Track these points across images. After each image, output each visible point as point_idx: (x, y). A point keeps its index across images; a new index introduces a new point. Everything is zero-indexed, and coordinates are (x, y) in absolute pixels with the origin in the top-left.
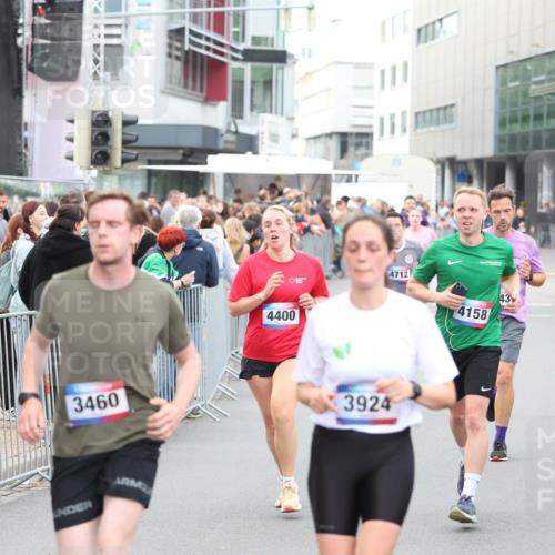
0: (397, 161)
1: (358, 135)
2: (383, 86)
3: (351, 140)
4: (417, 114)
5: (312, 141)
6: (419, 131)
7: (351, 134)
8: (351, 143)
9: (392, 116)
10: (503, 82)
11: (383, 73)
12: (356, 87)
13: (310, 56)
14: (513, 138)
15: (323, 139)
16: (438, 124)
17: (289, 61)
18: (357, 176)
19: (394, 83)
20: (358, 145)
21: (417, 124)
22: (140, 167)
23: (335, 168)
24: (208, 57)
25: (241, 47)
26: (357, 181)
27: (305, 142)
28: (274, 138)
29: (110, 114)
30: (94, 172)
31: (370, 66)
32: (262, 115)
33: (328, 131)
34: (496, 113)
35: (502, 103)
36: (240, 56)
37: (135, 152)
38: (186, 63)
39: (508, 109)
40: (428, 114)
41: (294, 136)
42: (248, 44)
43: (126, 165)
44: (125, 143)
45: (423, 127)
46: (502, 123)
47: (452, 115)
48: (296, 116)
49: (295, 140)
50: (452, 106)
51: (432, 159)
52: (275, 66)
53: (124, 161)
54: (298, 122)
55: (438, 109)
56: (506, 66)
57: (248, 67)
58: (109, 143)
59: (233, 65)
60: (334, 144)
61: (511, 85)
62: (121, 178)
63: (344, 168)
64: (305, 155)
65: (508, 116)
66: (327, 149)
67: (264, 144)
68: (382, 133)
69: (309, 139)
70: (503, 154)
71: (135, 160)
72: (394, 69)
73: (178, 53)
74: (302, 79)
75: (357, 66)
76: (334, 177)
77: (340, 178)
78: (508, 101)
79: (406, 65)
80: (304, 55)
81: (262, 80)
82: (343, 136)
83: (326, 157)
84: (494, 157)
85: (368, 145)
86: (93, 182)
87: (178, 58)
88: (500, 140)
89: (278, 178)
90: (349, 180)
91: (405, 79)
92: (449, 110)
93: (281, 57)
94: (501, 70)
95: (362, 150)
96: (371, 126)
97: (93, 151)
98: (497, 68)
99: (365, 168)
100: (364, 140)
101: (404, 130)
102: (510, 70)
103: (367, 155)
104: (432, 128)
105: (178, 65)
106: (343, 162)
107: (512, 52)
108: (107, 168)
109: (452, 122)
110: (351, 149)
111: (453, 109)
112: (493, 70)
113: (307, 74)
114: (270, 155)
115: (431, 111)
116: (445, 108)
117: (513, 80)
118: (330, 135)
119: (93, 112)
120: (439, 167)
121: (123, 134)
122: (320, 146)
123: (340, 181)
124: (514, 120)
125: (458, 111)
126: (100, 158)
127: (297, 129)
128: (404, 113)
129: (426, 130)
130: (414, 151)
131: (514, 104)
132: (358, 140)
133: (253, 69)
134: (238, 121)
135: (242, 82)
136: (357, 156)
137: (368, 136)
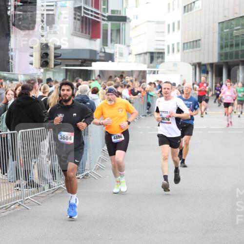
0: (175, 65)
1: (159, 53)
2: (169, 32)
3: (155, 56)
4: (184, 44)
5: (138, 56)
6: (185, 51)
7: (155, 53)
8: (155, 57)
9: (173, 45)
10: (222, 29)
11: (169, 26)
12: (157, 32)
13: (137, 18)
14: (226, 54)
15: (143, 55)
16: (193, 48)
17: (127, 21)
18: (158, 71)
19: (174, 30)
20: (158, 58)
21: (184, 49)
22: (62, 68)
23: (148, 67)
24: (92, 19)
25: (106, 14)
26: (157, 73)
27: (134, 56)
28: (121, 54)
29: (49, 44)
30: (42, 70)
31: (163, 23)
32: (115, 44)
33: (145, 51)
34: (219, 43)
35: (221, 38)
36: (106, 19)
37: (60, 61)
38: (82, 22)
39: (224, 41)
40: (189, 44)
41: (130, 54)
42: (109, 14)
43: (56, 67)
44: (55, 57)
45: (187, 49)
46: (221, 47)
47: (199, 44)
48: (131, 44)
49: (130, 55)
50: (199, 40)
51: (191, 64)
52: (121, 23)
53: (55, 65)
54: (132, 48)
55: (193, 41)
56: (223, 22)
57: (109, 23)
58: (49, 57)
59: (103, 23)
60: (148, 57)
61: (225, 31)
62: (54, 73)
63: (152, 68)
64: (135, 62)
65: (224, 44)
66: (145, 60)
67: (117, 57)
68: (169, 52)
69: (136, 55)
70: (222, 61)
71: (60, 64)
72: (174, 24)
73: (79, 18)
74: (133, 28)
75: (158, 23)
76: (147, 72)
77: (150, 72)
78: (224, 38)
79: (179, 22)
80: (134, 18)
81: (116, 29)
82: (152, 54)
83: (145, 63)
84: (218, 62)
85: (163, 58)
86: (42, 74)
87: (79, 20)
88: (220, 55)
89: (123, 72)
90: (154, 73)
91: (179, 28)
92: (198, 42)
93: (124, 19)
94: (221, 24)
95: (160, 60)
96: (164, 49)
97: (41, 61)
98: (219, 23)
99: (161, 68)
100: (161, 55)
101: (178, 51)
102: (225, 24)
103: (162, 62)
104: (191, 50)
105: (79, 23)
106: (152, 65)
107: (225, 16)
108: (48, 68)
109: (199, 47)
110: (155, 59)
111: (200, 41)
112: (217, 24)
113: (136, 26)
114: (119, 62)
115: (190, 42)
116: (196, 41)
117: (226, 29)
118: (146, 53)
119: (41, 44)
120: (194, 67)
121: (55, 53)
122: (142, 58)
123: (150, 73)
124: (227, 46)
125: (202, 42)
126: (45, 64)
127: (131, 51)
128: (178, 44)
129: (188, 51)
130: (183, 60)
131: (226, 39)
132: (158, 55)
133: (112, 24)
134: (105, 47)
135: (107, 30)
136: (158, 62)
137: (163, 53)
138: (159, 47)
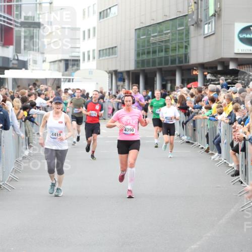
0: (91, 72)
1: (73, 60)
2: (84, 39)
3: (70, 63)
4: (100, 51)
5: (52, 63)
6: (101, 58)
7: (70, 60)
8: (70, 64)
9: (89, 52)
10: (138, 36)
11: (84, 32)
14: (143, 61)
15: (57, 62)
16: (109, 55)
18: (73, 79)
19: (89, 37)
20: (73, 65)
21: (100, 56)
23: (63, 75)
24: (4, 25)
25: (19, 21)
26: (73, 81)
27: (49, 64)
28: (35, 62)
32: (29, 52)
33: (60, 58)
34: (135, 50)
35: (138, 46)
36: (19, 25)
39: (141, 48)
40: (105, 51)
41: (44, 61)
42: (22, 20)
45: (103, 56)
46: (138, 55)
47: (115, 51)
49: (44, 63)
50: (116, 47)
51: (106, 71)
54: (46, 55)
55: (109, 48)
56: (139, 29)
57: (23, 29)
59: (16, 29)
60: (62, 64)
63: (67, 75)
64: (49, 70)
65: (141, 52)
66: (59, 67)
67: (31, 65)
68: (84, 60)
69: (50, 62)
70: (138, 69)
72: (89, 30)
76: (62, 80)
77: (65, 80)
78: (141, 45)
79: (94, 28)
82: (67, 61)
83: (59, 70)
84: (135, 70)
85: (78, 65)
88: (137, 63)
89: (37, 80)
90: (69, 81)
91: (94, 35)
92: (114, 49)
93: (38, 25)
95: (75, 67)
96: (79, 57)
98: (136, 30)
99: (76, 75)
100: (76, 63)
101: (94, 58)
102: (142, 30)
103: (77, 70)
104: (107, 57)
106: (67, 73)
107: (142, 23)
109: (115, 54)
110: (70, 67)
111: (116, 49)
112: (134, 31)
114: (33, 70)
115: (106, 49)
116: (113, 48)
117: (142, 36)
118: (60, 61)
120: (110, 75)
122: (56, 65)
123: (65, 82)
124: (143, 53)
125: (118, 49)
127: (46, 58)
128: (94, 50)
129: (104, 58)
130: (98, 68)
131: (143, 47)
132: (73, 63)
134: (18, 55)
135: (20, 37)
136: (73, 70)
137: (78, 61)
138: (74, 54)
